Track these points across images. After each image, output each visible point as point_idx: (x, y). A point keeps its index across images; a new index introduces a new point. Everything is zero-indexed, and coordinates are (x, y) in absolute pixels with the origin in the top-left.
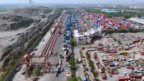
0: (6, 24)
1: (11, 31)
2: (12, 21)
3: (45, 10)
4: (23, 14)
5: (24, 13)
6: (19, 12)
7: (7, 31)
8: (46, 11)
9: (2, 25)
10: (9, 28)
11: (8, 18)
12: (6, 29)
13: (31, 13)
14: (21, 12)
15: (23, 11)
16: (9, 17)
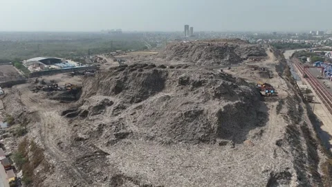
0: (201, 112)
1: (221, 144)
2: (214, 98)
3: (251, 48)
4: (197, 60)
5: (200, 57)
6: (185, 54)
7: (203, 141)
8: (253, 52)
9: (186, 114)
10: (212, 131)
11: (199, 84)
12: (200, 135)
13: (217, 57)
14: (191, 53)
15: (197, 53)
16: (204, 82)
